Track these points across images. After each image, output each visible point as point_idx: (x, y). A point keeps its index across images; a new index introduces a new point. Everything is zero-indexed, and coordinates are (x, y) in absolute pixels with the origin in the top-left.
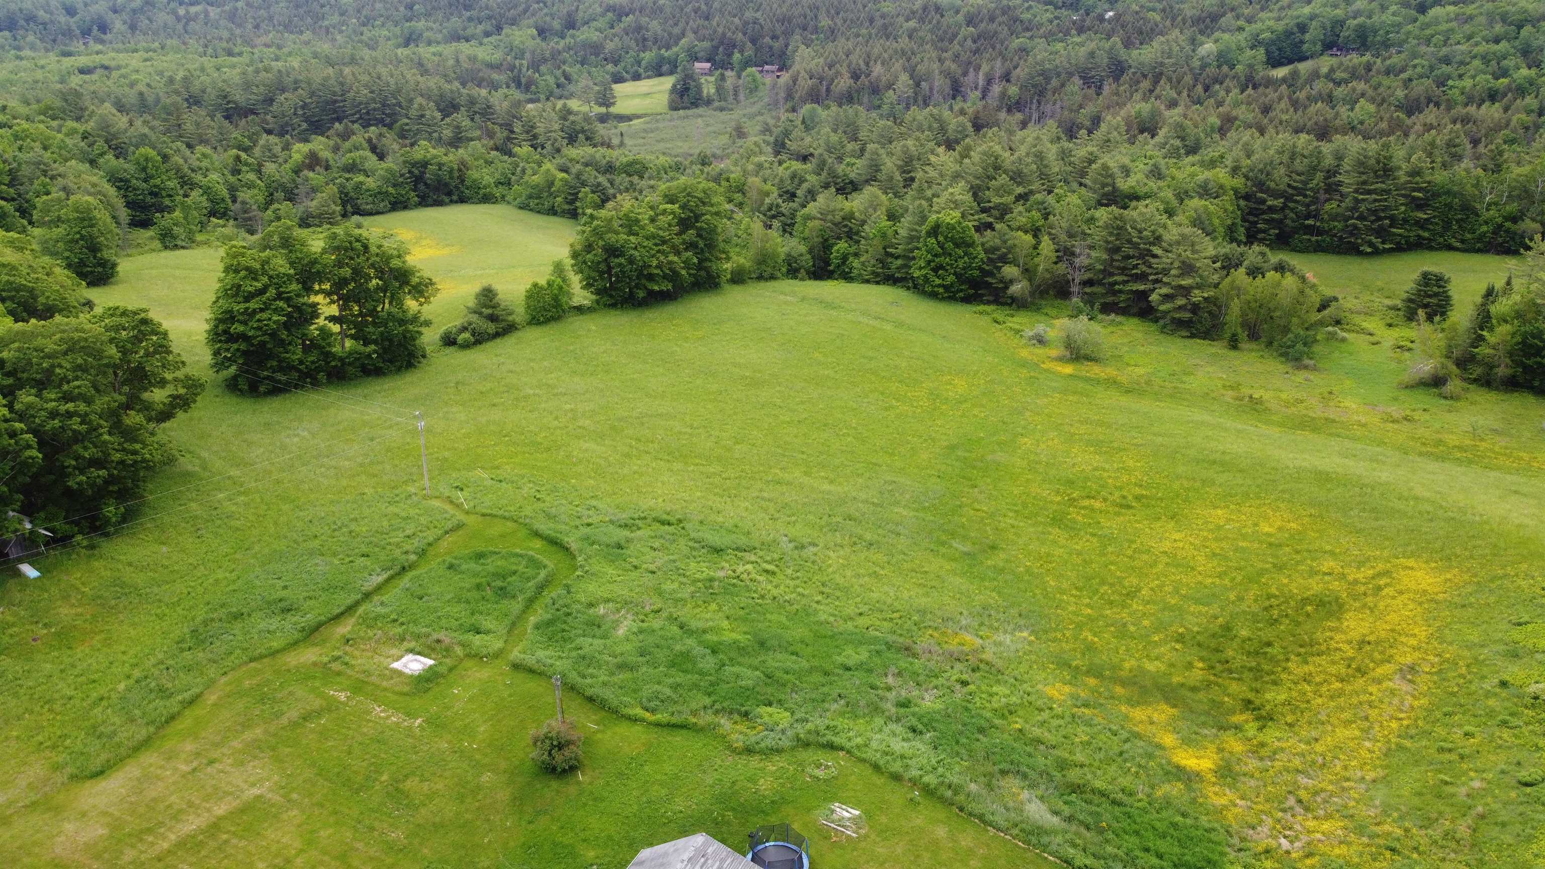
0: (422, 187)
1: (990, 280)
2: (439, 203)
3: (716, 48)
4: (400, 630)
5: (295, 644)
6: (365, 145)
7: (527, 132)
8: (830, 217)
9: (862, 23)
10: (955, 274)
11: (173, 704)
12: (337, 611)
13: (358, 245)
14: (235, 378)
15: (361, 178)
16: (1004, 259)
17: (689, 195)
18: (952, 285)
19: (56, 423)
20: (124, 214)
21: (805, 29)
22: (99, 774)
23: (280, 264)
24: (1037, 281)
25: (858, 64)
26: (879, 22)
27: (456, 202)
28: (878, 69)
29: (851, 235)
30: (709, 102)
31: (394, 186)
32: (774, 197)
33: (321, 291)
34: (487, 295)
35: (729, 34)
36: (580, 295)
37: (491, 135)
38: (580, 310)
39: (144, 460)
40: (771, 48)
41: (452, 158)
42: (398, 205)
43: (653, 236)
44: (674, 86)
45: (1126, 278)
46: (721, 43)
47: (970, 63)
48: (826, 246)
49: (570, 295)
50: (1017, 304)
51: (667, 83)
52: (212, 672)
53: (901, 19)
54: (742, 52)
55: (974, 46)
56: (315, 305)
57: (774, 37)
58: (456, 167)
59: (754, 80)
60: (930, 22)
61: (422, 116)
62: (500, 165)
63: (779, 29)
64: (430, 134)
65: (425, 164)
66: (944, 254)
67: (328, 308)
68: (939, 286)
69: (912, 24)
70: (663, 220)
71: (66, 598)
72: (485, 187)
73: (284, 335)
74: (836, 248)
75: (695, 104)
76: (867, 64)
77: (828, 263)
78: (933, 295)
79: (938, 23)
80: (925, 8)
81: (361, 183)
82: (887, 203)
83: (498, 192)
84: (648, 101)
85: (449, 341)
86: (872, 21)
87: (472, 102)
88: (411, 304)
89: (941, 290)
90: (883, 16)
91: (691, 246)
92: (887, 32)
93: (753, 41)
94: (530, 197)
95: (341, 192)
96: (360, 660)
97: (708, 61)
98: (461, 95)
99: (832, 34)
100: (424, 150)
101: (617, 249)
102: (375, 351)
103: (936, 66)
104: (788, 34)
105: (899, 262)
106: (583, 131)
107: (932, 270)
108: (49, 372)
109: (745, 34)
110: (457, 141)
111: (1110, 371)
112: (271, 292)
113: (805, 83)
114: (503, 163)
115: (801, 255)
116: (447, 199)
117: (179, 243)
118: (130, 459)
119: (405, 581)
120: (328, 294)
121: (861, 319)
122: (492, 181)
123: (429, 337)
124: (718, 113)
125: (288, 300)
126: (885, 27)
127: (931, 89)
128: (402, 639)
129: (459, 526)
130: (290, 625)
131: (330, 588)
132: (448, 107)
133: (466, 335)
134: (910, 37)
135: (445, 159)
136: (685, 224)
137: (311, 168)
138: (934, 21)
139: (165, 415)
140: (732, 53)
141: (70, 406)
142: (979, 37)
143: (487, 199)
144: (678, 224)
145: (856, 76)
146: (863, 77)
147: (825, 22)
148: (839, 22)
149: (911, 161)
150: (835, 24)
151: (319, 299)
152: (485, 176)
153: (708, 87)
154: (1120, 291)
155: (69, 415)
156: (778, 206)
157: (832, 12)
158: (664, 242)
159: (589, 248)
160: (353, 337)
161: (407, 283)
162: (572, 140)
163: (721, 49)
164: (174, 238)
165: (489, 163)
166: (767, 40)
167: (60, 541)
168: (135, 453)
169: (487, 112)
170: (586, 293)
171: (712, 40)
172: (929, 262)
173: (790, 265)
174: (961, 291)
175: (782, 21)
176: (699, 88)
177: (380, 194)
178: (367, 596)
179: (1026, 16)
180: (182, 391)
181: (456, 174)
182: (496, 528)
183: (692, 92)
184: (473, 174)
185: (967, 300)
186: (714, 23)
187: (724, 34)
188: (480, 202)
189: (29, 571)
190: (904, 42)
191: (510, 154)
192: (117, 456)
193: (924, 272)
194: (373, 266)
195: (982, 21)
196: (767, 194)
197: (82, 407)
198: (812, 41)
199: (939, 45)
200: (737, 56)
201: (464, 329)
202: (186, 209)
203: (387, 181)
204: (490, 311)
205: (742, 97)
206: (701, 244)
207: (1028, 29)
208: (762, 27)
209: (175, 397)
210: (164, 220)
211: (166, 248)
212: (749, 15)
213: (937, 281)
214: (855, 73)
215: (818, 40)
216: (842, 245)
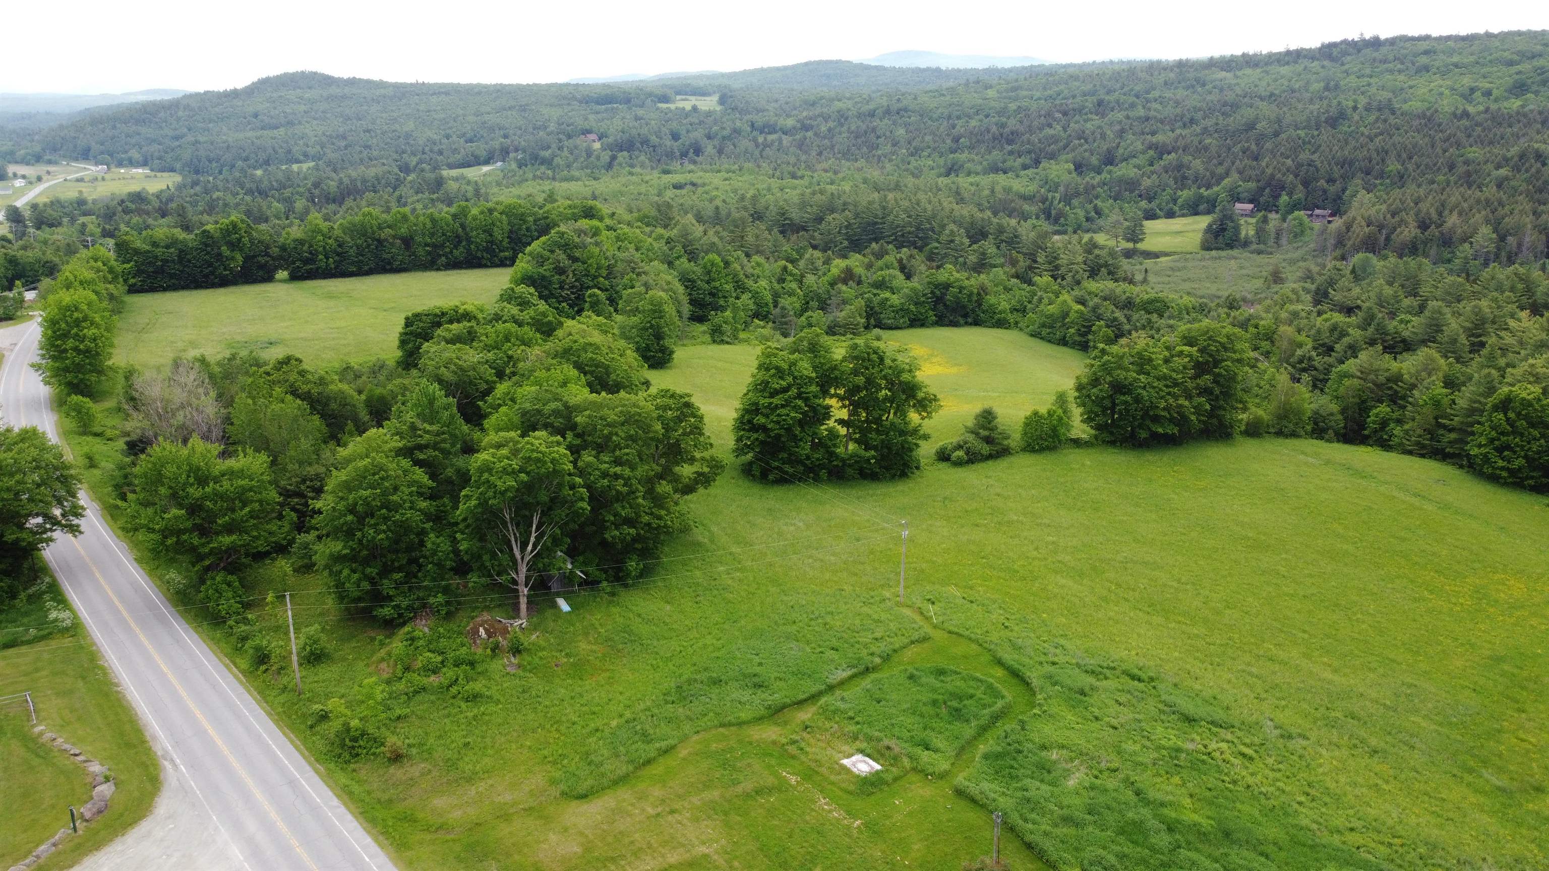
0: (941, 307)
2: (954, 324)
3: (1261, 190)
4: (853, 728)
5: (760, 719)
6: (896, 264)
7: (1050, 263)
8: (1372, 377)
9: (1439, 169)
10: (1526, 457)
11: (651, 750)
12: (802, 697)
13: (874, 357)
14: (750, 464)
15: (887, 294)
17: (1210, 338)
18: (1520, 469)
19: (606, 482)
20: (686, 309)
21: (1368, 173)
22: (583, 797)
23: (805, 367)
25: (1428, 213)
26: (1460, 170)
27: (971, 324)
28: (1452, 220)
29: (1398, 400)
30: (1246, 244)
31: (916, 304)
32: (1308, 347)
33: (836, 395)
34: (987, 418)
35: (1279, 176)
36: (1079, 429)
37: (1013, 263)
38: (1077, 443)
39: (666, 526)
40: (1325, 191)
41: (973, 282)
42: (917, 322)
43: (1165, 377)
44: (1210, 226)
46: (1269, 184)
48: (1363, 408)
49: (1068, 427)
51: (1203, 222)
52: (687, 728)
53: (1490, 166)
54: (1290, 194)
56: (828, 407)
57: (1331, 181)
58: (975, 291)
59: (1301, 224)
60: (1527, 171)
61: (952, 241)
62: (1018, 292)
63: (1337, 172)
64: (956, 258)
65: (947, 286)
66: (1513, 433)
67: (839, 412)
68: (1502, 468)
69: (1503, 172)
70: (1178, 362)
71: (586, 634)
72: (1000, 313)
73: (797, 431)
74: (1375, 411)
75: (1230, 246)
76: (1440, 214)
77: (1362, 426)
78: (1493, 479)
79: (1538, 171)
80: (1522, 156)
81: (887, 299)
82: (1446, 368)
83: (1011, 318)
84: (1178, 240)
85: (943, 456)
86: (1452, 167)
87: (1001, 230)
88: (914, 417)
89: (1504, 474)
90: (1467, 163)
91: (1205, 391)
92: (1469, 180)
93: (1306, 184)
94: (1044, 325)
95: (867, 306)
96: (815, 748)
97: (1251, 202)
98: (991, 223)
99: (1401, 179)
100: (949, 273)
101: (1125, 386)
102: (874, 457)
103: (1528, 220)
104: (1347, 178)
105: (1453, 436)
106: (1106, 265)
107: (1496, 449)
108: (608, 438)
109: (1296, 176)
110: (981, 266)
112: (794, 391)
113: (1361, 230)
114: (1021, 291)
115: (1332, 414)
116: (962, 321)
117: (725, 338)
118: (655, 523)
119: (867, 682)
120: (841, 398)
121: (1395, 493)
122: (1008, 307)
123: (926, 451)
124: (1254, 256)
125: (806, 400)
126: (1468, 174)
127: (1520, 245)
128: (855, 738)
129: (925, 639)
130: (759, 700)
131: (799, 674)
132: (977, 234)
133: (960, 453)
134: (1499, 186)
135: (966, 283)
136: (1201, 368)
137: (845, 281)
138: (1533, 170)
139: (689, 489)
140: (1280, 195)
141: (618, 469)
143: (1002, 324)
144: (1194, 368)
145: (1424, 226)
146: (1433, 226)
147: (1393, 166)
148: (1411, 167)
149: (1483, 324)
150: (1406, 169)
151: (833, 402)
152: (1002, 303)
153: (1248, 228)
155: (616, 476)
156: (1310, 359)
157: (1404, 156)
158: (1176, 384)
159: (1095, 382)
160: (856, 441)
161: (914, 397)
162: (1093, 273)
163: (1267, 190)
164: (722, 333)
165: (1007, 290)
166: (1322, 183)
167: (590, 583)
168: (660, 518)
169: (1013, 241)
170: (1085, 427)
171: (1259, 181)
172: (1492, 441)
173: (1316, 423)
174: (1532, 478)
175: (1341, 163)
176: (1237, 229)
177: (902, 311)
178: (831, 688)
180: (706, 470)
181: (975, 298)
182: (962, 648)
183: (1229, 234)
184: (991, 299)
185: (1539, 489)
186: (1264, 164)
187: (1272, 176)
188: (993, 327)
189: (564, 605)
190: (1490, 191)
191: (1030, 283)
192: (646, 519)
193: (1483, 450)
194: (885, 377)
196: (1300, 345)
197: (627, 472)
198: (1375, 186)
199: (1537, 196)
200: (1284, 198)
201: (959, 447)
202: (735, 310)
203: (910, 299)
204: (986, 433)
205: (1284, 241)
206: (1217, 391)
208: (1318, 170)
209: (699, 474)
210: (717, 318)
211: (714, 341)
212: (1304, 156)
213: (1501, 463)
214: (1424, 222)
215: (1381, 184)
216: (1383, 409)
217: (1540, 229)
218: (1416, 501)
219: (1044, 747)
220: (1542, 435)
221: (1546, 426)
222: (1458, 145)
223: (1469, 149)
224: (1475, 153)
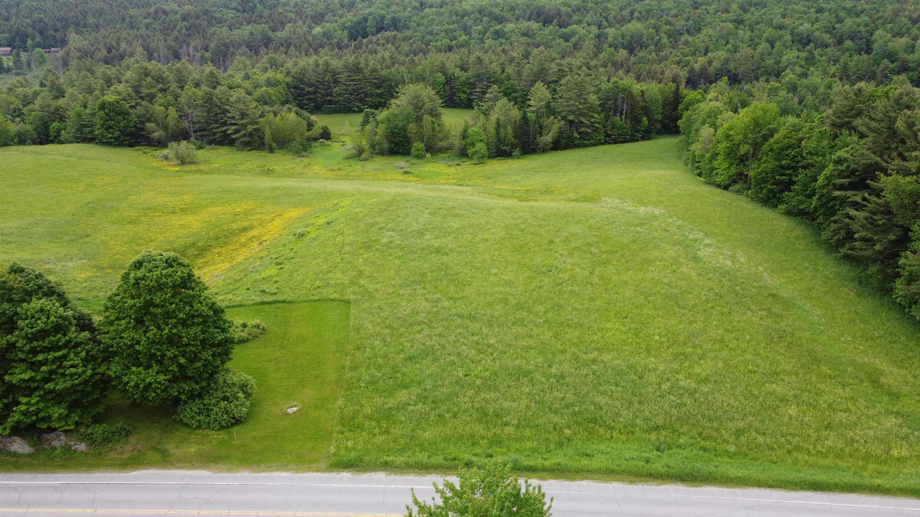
1: (143, 133)
3: (14, 38)
8: (46, 109)
9: (117, 22)
10: (120, 130)
16: (149, 120)
18: (119, 137)
21: (78, 25)
24: (170, 131)
25: (111, 43)
26: (128, 20)
28: (123, 45)
29: (62, 119)
30: (8, 70)
32: (18, 104)
35: (22, 29)
40: (54, 37)
45: (218, 125)
46: (17, 34)
47: (184, 42)
48: (46, 125)
50: (161, 144)
53: (141, 18)
54: (33, 40)
55: (187, 33)
59: (41, 56)
60: (159, 19)
63: (59, 25)
66: (111, 120)
68: (111, 138)
69: (148, 20)
74: (52, 126)
76: (118, 44)
77: (48, 136)
78: (108, 144)
79: (165, 20)
80: (156, 12)
82: (82, 98)
86: (123, 20)
89: (113, 140)
90: (131, 17)
92: (132, 25)
93: (41, 33)
97: (8, 46)
99: (97, 27)
103: (162, 44)
104: (65, 28)
105: (88, 129)
107: (105, 129)
109: (34, 29)
111: (201, 167)
113: (75, 55)
115: (28, 131)
121: (58, 157)
124: (14, 77)
126: (131, 22)
134: (147, 28)
138: (162, 19)
142: (190, 27)
145: (109, 51)
146: (114, 50)
147: (91, 20)
150: (98, 22)
153: (8, 62)
154: (217, 133)
163: (18, 38)
166: (51, 32)
172: (103, 125)
173: (20, 138)
174: (126, 140)
175: (61, 20)
179: (218, 15)
185: (132, 145)
186: (12, 23)
187: (18, 29)
190: (143, 31)
193: (100, 131)
195: (191, 18)
198: (83, 31)
199: (165, 32)
200: (29, 42)
205: (33, 66)
207: (220, 23)
208: (46, 24)
212: (36, 16)
213: (109, 136)
214: (109, 49)
215: (87, 31)
216: (55, 125)
217: (169, 48)
218: (66, 159)
220: (124, 119)
221: (125, 114)
222: (125, 8)
223: (131, 10)
224: (134, 12)
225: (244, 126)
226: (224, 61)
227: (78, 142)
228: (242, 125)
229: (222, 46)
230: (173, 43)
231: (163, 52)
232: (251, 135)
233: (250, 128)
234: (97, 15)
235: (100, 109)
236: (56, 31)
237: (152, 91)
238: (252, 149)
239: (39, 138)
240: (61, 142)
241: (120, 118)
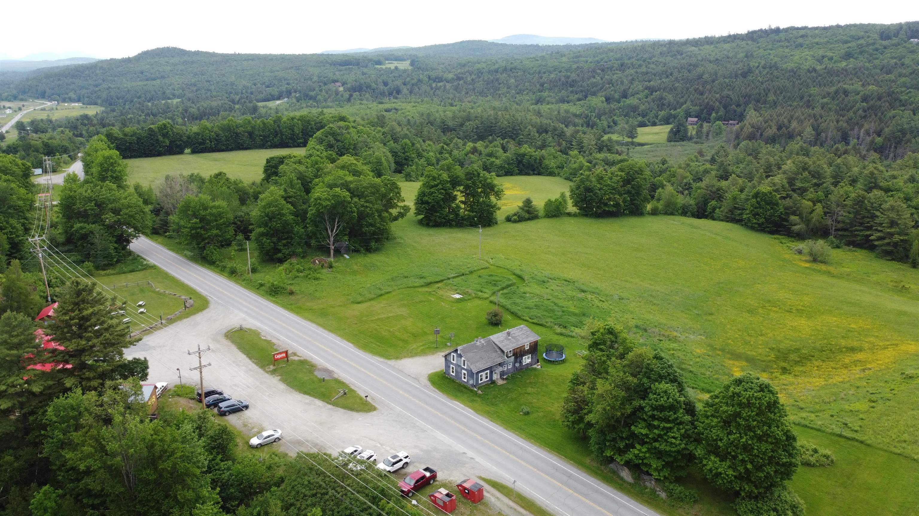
0: (521, 165)
1: (785, 223)
2: (527, 174)
3: (702, 110)
4: (456, 288)
5: (422, 286)
6: (499, 145)
7: (579, 145)
8: (710, 188)
9: (795, 99)
10: (765, 218)
11: (383, 292)
12: (437, 280)
14: (422, 219)
15: (494, 159)
16: (794, 214)
18: (763, 223)
19: (363, 209)
21: (758, 101)
22: (359, 303)
23: (445, 176)
24: (811, 226)
25: (783, 121)
26: (805, 99)
27: (536, 174)
28: (795, 125)
29: (720, 198)
30: (690, 139)
31: (508, 164)
32: (689, 178)
33: (459, 190)
34: (528, 202)
35: (711, 103)
36: (571, 208)
37: (560, 145)
38: (569, 214)
39: (386, 229)
40: (735, 111)
41: (538, 154)
42: (509, 173)
43: (609, 185)
44: (672, 129)
45: (862, 228)
46: (706, 108)
47: (858, 123)
48: (706, 203)
49: (566, 208)
50: (800, 237)
51: (667, 128)
52: (395, 288)
53: (819, 97)
54: (717, 113)
55: (863, 114)
56: (456, 195)
58: (538, 158)
59: (720, 128)
60: (838, 99)
61: (529, 135)
62: (560, 158)
63: (742, 101)
64: (532, 143)
65: (524, 155)
66: (760, 207)
67: (460, 197)
68: (755, 223)
69: (825, 100)
70: (615, 179)
71: (356, 264)
72: (551, 168)
73: (442, 203)
74: (710, 204)
75: (682, 140)
76: (790, 122)
77: (705, 211)
78: (752, 228)
79: (843, 99)
80: (836, 92)
81: (494, 162)
83: (556, 171)
84: (656, 137)
85: (508, 219)
86: (802, 98)
87: (555, 129)
88: (493, 198)
89: (756, 226)
90: (810, 96)
91: (629, 192)
92: (809, 104)
93: (725, 107)
94: (571, 174)
95: (484, 165)
96: (441, 292)
97: (696, 117)
98: (550, 125)
99: (775, 104)
100: (526, 149)
101: (590, 189)
102: (475, 216)
103: (833, 124)
104: (746, 104)
105: (739, 212)
106: (607, 146)
107: (753, 215)
108: (363, 192)
109: (720, 103)
110: (543, 147)
111: (831, 269)
112: (440, 186)
113: (748, 130)
114: (562, 158)
115: (691, 205)
116: (532, 173)
117: (412, 179)
118: (382, 227)
119: (463, 277)
120: (462, 192)
121: (707, 234)
122: (555, 165)
123: (500, 216)
124: (693, 145)
125: (445, 190)
126: (809, 101)
127: (826, 137)
128: (456, 290)
129: (487, 268)
130: (422, 282)
131: (437, 275)
132: (543, 130)
133: (515, 217)
134: (822, 108)
135: (534, 153)
136: (627, 181)
137: (473, 153)
138: (841, 99)
139: (396, 219)
140: (711, 113)
141: (368, 204)
142: (868, 109)
143: (551, 174)
144: (622, 181)
145: (779, 128)
146: (784, 128)
147: (771, 97)
148: (780, 98)
150: (778, 99)
151: (459, 193)
152: (552, 163)
153: (692, 130)
154: (858, 235)
155: (367, 207)
156: (690, 184)
158: (614, 189)
159: (578, 188)
160: (468, 211)
161: (493, 190)
162: (600, 150)
163: (705, 111)
164: (410, 176)
165: (555, 157)
166: (734, 106)
167: (357, 251)
168: (384, 226)
169: (562, 135)
170: (575, 208)
171: (701, 106)
172: (752, 211)
173: (683, 209)
174: (768, 227)
175: (744, 97)
176: (686, 131)
177: (501, 167)
178: (449, 279)
179: (904, 97)
180: (402, 211)
181: (538, 161)
182: (500, 271)
183: (681, 133)
184: (546, 162)
185: (772, 233)
186: (705, 97)
187: (708, 103)
188: (547, 175)
189: (347, 256)
190: (818, 110)
191: (567, 154)
192: (378, 225)
193: (748, 216)
194: (480, 182)
195: (872, 100)
196: (685, 178)
197: (371, 206)
198: (761, 108)
199: (840, 112)
200: (714, 115)
201: (515, 215)
202: (417, 165)
203: (505, 161)
204: (527, 209)
205: (710, 136)
206: (633, 192)
207: (904, 105)
208: (731, 100)
209: (400, 213)
210: (408, 169)
211: (407, 180)
212: (725, 92)
213: (755, 221)
214: (780, 126)
215: (765, 107)
216: (713, 203)
217: (839, 129)
218: (714, 236)
219: (525, 293)
220: (772, 208)
221: (773, 204)
222: (808, 86)
223: (812, 88)
224: (815, 90)
225: (892, 235)
226: (896, 147)
227: (728, 221)
228: (889, 233)
229: (899, 131)
230: (845, 125)
231: (832, 132)
232: (895, 245)
233: (896, 238)
234: (778, 92)
235: (753, 197)
236: (738, 105)
237: (806, 185)
238: (893, 260)
239: (698, 211)
240: (714, 219)
241: (768, 207)
